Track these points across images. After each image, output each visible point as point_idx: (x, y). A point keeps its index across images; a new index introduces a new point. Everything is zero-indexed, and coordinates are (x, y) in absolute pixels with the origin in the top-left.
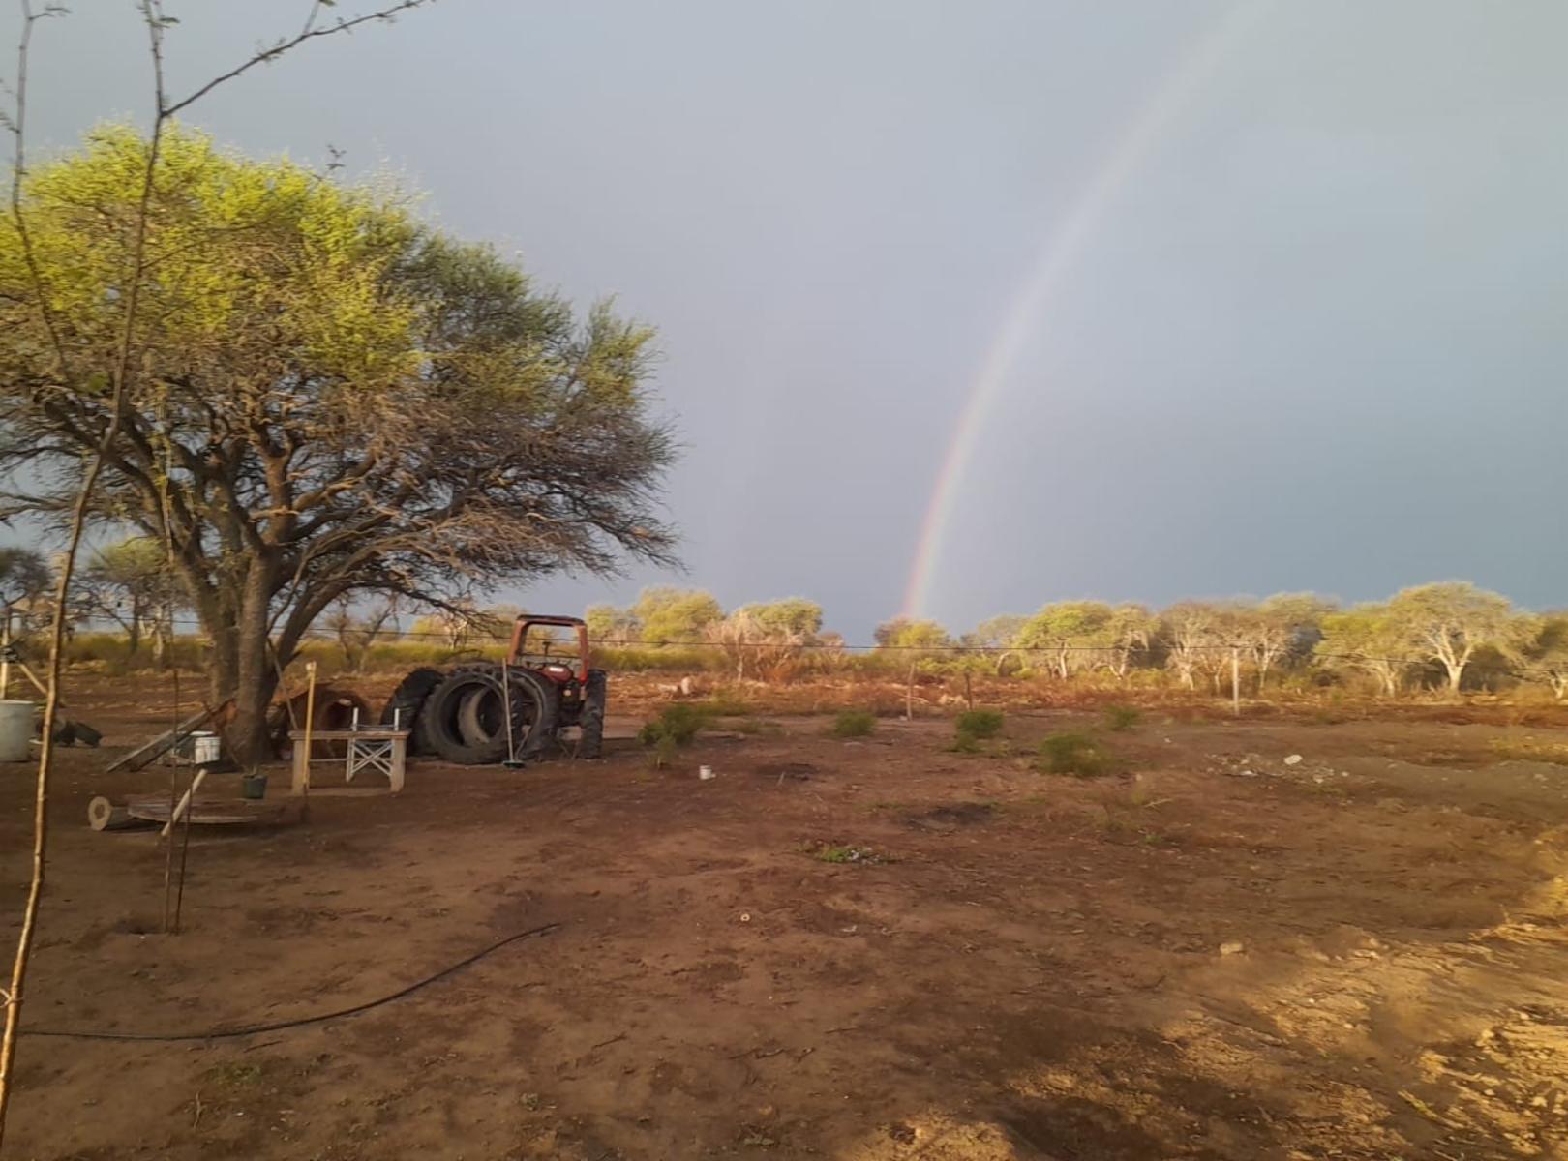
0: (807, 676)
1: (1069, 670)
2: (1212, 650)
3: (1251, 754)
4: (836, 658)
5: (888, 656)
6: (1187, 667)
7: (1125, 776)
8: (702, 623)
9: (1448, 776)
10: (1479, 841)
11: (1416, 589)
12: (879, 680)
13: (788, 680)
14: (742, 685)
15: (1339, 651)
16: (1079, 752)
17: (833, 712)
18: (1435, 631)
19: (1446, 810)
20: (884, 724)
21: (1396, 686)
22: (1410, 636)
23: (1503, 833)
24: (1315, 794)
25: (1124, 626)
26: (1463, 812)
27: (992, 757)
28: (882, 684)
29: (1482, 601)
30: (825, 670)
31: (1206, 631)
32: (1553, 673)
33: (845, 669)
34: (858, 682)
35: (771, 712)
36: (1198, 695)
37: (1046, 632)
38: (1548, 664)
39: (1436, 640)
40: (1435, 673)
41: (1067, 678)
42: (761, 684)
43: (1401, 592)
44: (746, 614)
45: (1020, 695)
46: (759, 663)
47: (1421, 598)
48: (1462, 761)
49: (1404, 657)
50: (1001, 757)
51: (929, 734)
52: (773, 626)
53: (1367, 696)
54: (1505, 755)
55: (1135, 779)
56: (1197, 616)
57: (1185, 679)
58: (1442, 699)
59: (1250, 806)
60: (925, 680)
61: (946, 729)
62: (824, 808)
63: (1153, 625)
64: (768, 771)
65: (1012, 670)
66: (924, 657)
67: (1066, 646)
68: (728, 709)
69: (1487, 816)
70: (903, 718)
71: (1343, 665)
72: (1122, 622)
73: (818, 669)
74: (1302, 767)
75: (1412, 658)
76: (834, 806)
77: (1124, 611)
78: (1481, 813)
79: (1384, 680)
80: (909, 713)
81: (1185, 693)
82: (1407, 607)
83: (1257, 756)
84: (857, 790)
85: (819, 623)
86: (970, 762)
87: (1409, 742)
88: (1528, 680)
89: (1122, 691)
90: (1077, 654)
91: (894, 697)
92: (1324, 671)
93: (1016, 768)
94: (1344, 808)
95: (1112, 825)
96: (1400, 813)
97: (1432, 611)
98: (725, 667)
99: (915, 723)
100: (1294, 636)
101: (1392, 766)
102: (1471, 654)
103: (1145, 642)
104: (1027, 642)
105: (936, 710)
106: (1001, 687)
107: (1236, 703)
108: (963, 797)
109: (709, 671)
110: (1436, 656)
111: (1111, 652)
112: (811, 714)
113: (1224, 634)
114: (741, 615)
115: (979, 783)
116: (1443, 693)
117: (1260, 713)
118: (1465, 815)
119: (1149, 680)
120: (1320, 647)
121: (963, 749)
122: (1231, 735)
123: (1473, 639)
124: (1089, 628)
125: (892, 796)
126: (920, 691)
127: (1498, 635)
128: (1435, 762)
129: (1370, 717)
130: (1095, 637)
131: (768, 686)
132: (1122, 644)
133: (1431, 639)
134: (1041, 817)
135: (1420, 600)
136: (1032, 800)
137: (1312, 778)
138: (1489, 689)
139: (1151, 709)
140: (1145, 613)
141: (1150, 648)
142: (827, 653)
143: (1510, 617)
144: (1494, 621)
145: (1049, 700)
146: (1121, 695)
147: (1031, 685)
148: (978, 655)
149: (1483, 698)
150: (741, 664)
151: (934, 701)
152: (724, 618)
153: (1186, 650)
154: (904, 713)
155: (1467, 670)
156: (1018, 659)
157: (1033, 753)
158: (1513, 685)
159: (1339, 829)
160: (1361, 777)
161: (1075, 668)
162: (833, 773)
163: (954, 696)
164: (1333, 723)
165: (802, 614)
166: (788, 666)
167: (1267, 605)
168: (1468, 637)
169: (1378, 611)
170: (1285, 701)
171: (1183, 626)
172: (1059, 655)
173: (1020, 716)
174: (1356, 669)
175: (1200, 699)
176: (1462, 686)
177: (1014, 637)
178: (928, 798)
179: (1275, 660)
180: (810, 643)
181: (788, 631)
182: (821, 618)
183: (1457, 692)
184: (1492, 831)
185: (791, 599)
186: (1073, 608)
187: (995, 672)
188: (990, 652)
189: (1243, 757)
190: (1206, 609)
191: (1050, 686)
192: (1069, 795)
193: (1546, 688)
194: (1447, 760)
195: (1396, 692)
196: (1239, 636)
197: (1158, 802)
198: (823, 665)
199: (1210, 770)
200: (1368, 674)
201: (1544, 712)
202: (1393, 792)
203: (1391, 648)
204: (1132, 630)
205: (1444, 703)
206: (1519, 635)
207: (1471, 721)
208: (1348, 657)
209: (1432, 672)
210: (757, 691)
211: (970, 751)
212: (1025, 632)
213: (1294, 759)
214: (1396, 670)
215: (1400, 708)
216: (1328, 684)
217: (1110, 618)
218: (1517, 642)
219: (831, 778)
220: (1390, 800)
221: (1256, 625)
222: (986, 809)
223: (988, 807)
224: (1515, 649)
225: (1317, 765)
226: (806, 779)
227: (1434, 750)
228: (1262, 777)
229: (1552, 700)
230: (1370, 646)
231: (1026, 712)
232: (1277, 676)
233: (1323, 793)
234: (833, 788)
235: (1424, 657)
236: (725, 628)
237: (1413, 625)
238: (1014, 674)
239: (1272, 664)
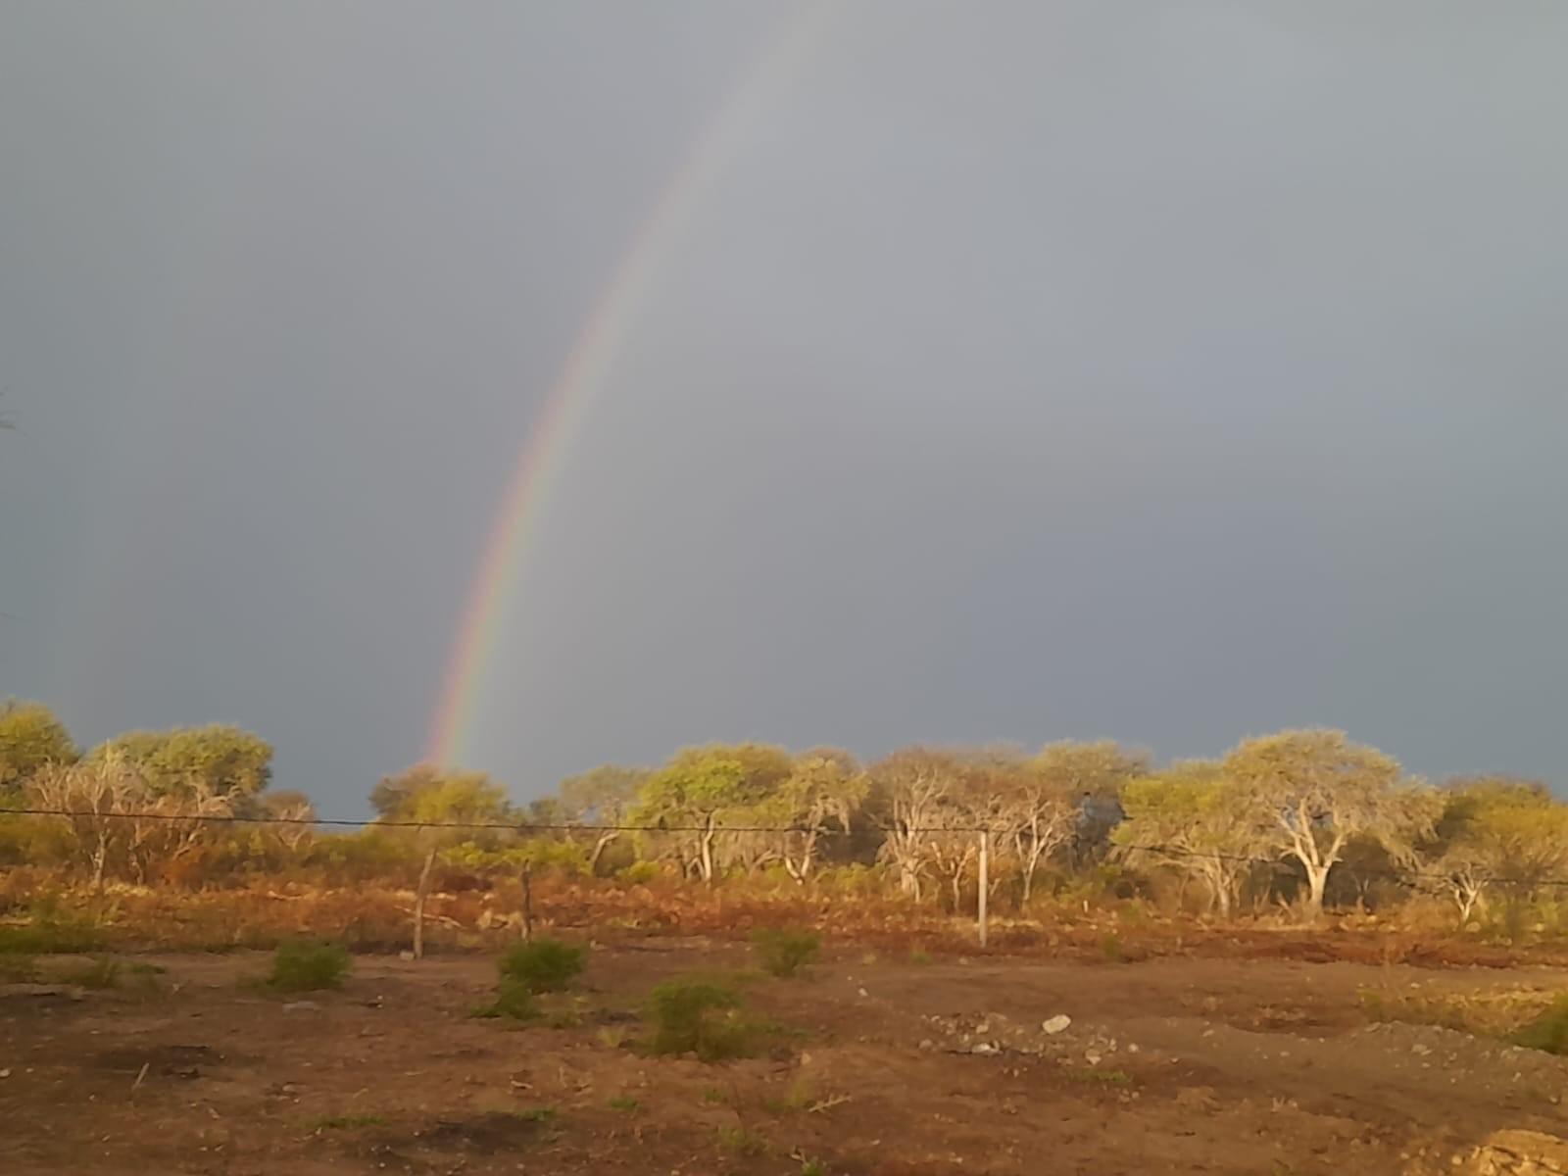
0: (234, 875)
1: (716, 870)
2: (950, 834)
3: (993, 1015)
4: (293, 843)
5: (394, 840)
6: (911, 864)
7: (784, 1057)
8: (28, 769)
9: (1288, 1049)
10: (1321, 1157)
11: (1265, 741)
12: (372, 883)
13: (196, 884)
14: (100, 892)
15: (1150, 838)
16: (709, 1015)
17: (272, 945)
18: (1290, 809)
19: (1277, 1106)
20: (366, 967)
21: (1231, 899)
22: (1253, 817)
23: (1357, 1141)
24: (1084, 1082)
25: (811, 790)
26: (1301, 1108)
27: (558, 1026)
28: (376, 891)
29: (1359, 764)
30: (272, 863)
31: (943, 802)
32: (1457, 880)
33: (308, 863)
34: (330, 886)
35: (150, 945)
36: (927, 912)
37: (681, 799)
38: (1449, 865)
39: (1290, 824)
40: (1288, 878)
41: (711, 880)
42: (140, 891)
43: (1242, 745)
44: (119, 755)
45: (623, 912)
46: (137, 849)
47: (1272, 754)
48: (1313, 1023)
49: (1244, 850)
50: (573, 1025)
51: (451, 986)
52: (174, 779)
53: (1187, 915)
54: (1377, 1013)
55: (799, 1060)
56: (929, 775)
57: (908, 882)
58: (1298, 921)
59: (979, 1105)
60: (459, 882)
61: (482, 976)
62: (220, 1132)
63: (859, 788)
64: (119, 1062)
65: (616, 867)
66: (462, 839)
67: (712, 826)
68: (60, 940)
69: (1338, 1116)
70: (405, 955)
71: (1154, 863)
72: (808, 784)
73: (257, 859)
74: (1068, 1037)
75: (1257, 854)
76: (240, 1127)
77: (814, 765)
78: (1328, 1110)
79: (1215, 888)
80: (418, 945)
81: (905, 907)
82: (1251, 770)
83: (1002, 1018)
84: (293, 1095)
85: (264, 775)
86: (517, 1036)
87: (1239, 990)
88: (1423, 890)
89: (802, 905)
90: (732, 838)
91: (395, 917)
92: (1126, 873)
93: (595, 1045)
94: (1126, 1106)
95: (747, 1148)
96: (1209, 1111)
97: (1285, 775)
98: (70, 857)
99: (427, 964)
100: (1082, 813)
101: (1210, 1032)
102: (1340, 848)
103: (844, 818)
104: (648, 815)
105: (469, 940)
106: (596, 896)
107: (982, 926)
108: (492, 1101)
109: (34, 862)
110: (1291, 850)
111: (788, 836)
112: (228, 948)
113: (971, 807)
114: (108, 756)
115: (523, 1076)
116: (1299, 911)
117: (1020, 942)
118: (1304, 1114)
119: (848, 884)
120: (1119, 834)
121: (510, 1012)
122: (971, 982)
123: (1346, 824)
124: (751, 792)
125: (357, 1104)
126: (446, 904)
127: (1380, 818)
128: (1274, 1025)
129: (1187, 950)
130: (762, 808)
131: (153, 894)
132: (806, 822)
133: (1284, 823)
134: (625, 1137)
135: (1270, 760)
136: (615, 1105)
137: (1084, 1055)
138: (1365, 904)
139: (847, 937)
140: (847, 768)
141: (852, 828)
142: (276, 831)
143: (1397, 789)
144: (1375, 794)
145: (674, 920)
146: (800, 912)
147: (645, 893)
148: (560, 839)
149: (1358, 918)
150: (102, 851)
151: (470, 922)
152: (73, 761)
153: (911, 834)
154: (409, 947)
155: (1338, 873)
156: (630, 847)
157: (632, 1017)
158: (1402, 898)
159: (1114, 1141)
160: (1157, 1052)
161: (726, 862)
162: (248, 1062)
163: (507, 913)
164: (1129, 960)
165: (234, 757)
166: (196, 854)
167: (1041, 760)
168: (1337, 820)
169: (1206, 774)
170: (1061, 923)
171: (909, 793)
172: (701, 840)
173: (620, 949)
174: (1174, 870)
175: (926, 919)
176: (1326, 899)
177: (625, 806)
178: (423, 1107)
179: (1048, 853)
180: (246, 812)
181: (202, 787)
182: (270, 764)
183: (1320, 908)
184: (1340, 1139)
185: (213, 727)
186: (727, 757)
187: (587, 869)
188: (583, 833)
189: (981, 1019)
190: (945, 764)
191: (681, 895)
192: (681, 1094)
193: (1448, 904)
194: (1290, 1023)
195: (1231, 908)
196: (995, 811)
197: (831, 1103)
198: (266, 855)
199: (926, 1043)
200: (1191, 878)
201: (1439, 944)
202: (1204, 1076)
203: (1226, 836)
204: (825, 798)
205: (1300, 927)
206: (1410, 818)
207: (1333, 956)
208: (1162, 850)
209: (1284, 876)
210: (125, 904)
211: (517, 1015)
212: (644, 800)
213: (1058, 1023)
214: (1232, 873)
215: (1233, 935)
216: (1130, 895)
217: (789, 775)
218: (1409, 830)
219: (247, 1072)
220: (1195, 1091)
221: (1021, 794)
222: (528, 1125)
223: (534, 1120)
224: (1404, 840)
225: (1094, 1032)
226: (195, 1075)
227: (1272, 1006)
228: (1009, 1055)
229: (1453, 922)
230: (1194, 831)
231: (633, 942)
232: (1048, 881)
233: (1096, 1081)
234: (245, 1091)
235: (1273, 851)
236: (75, 780)
237: (1260, 799)
238: (619, 872)
239: (1043, 860)
